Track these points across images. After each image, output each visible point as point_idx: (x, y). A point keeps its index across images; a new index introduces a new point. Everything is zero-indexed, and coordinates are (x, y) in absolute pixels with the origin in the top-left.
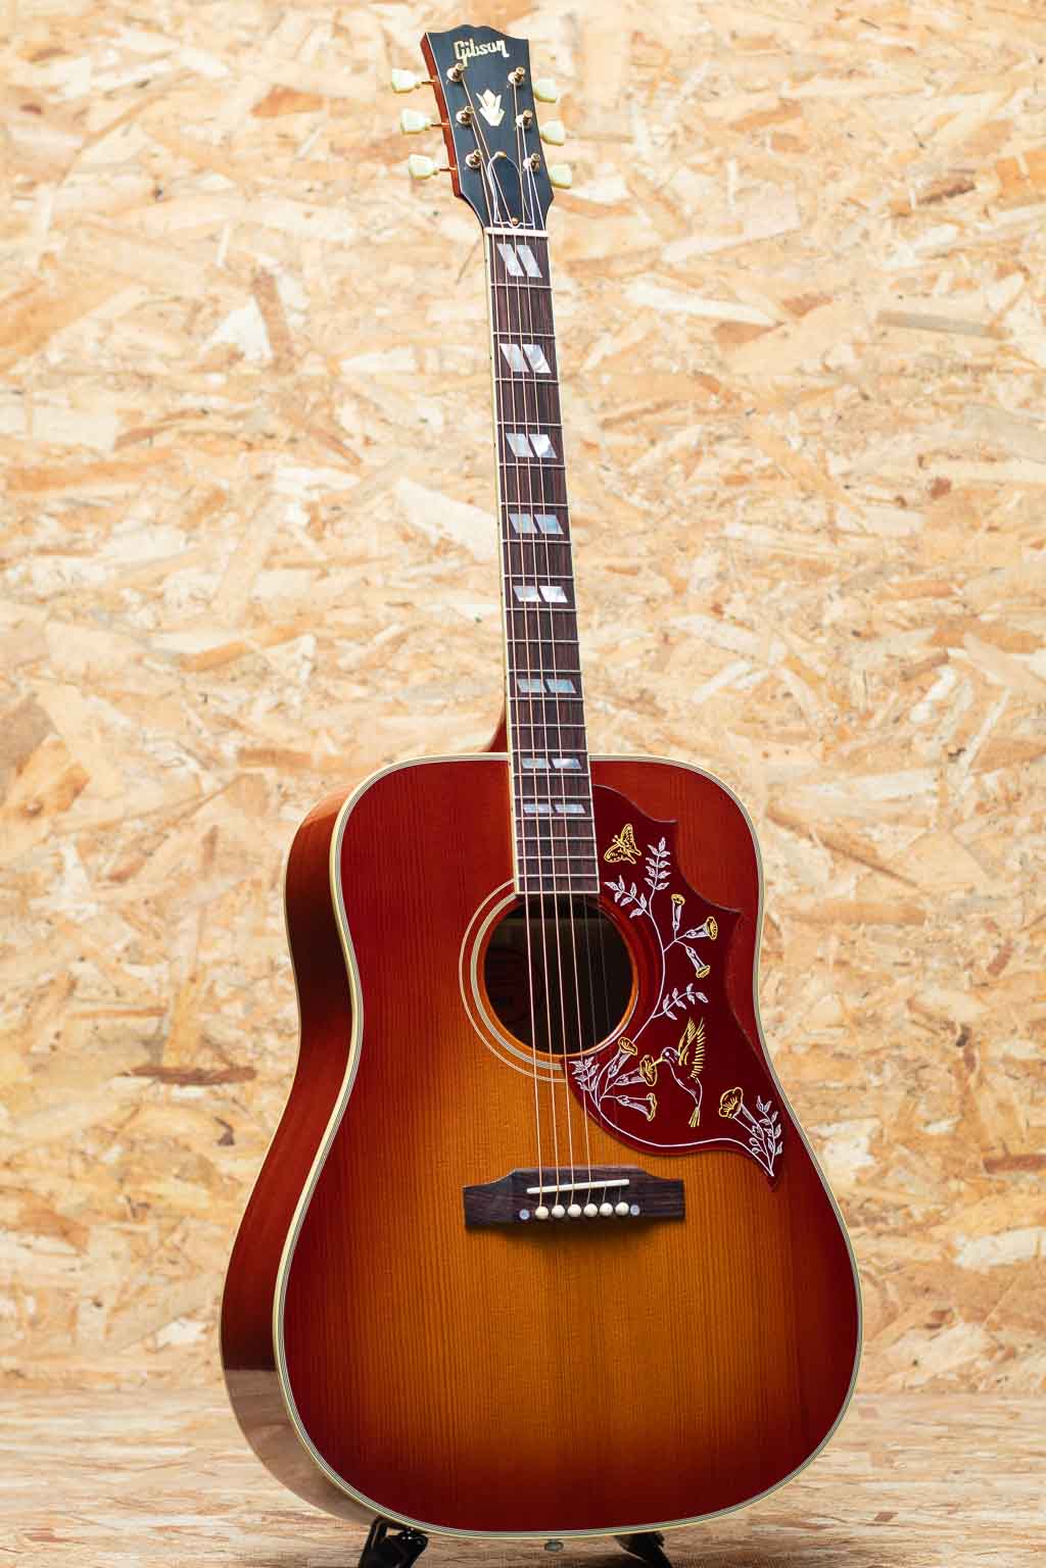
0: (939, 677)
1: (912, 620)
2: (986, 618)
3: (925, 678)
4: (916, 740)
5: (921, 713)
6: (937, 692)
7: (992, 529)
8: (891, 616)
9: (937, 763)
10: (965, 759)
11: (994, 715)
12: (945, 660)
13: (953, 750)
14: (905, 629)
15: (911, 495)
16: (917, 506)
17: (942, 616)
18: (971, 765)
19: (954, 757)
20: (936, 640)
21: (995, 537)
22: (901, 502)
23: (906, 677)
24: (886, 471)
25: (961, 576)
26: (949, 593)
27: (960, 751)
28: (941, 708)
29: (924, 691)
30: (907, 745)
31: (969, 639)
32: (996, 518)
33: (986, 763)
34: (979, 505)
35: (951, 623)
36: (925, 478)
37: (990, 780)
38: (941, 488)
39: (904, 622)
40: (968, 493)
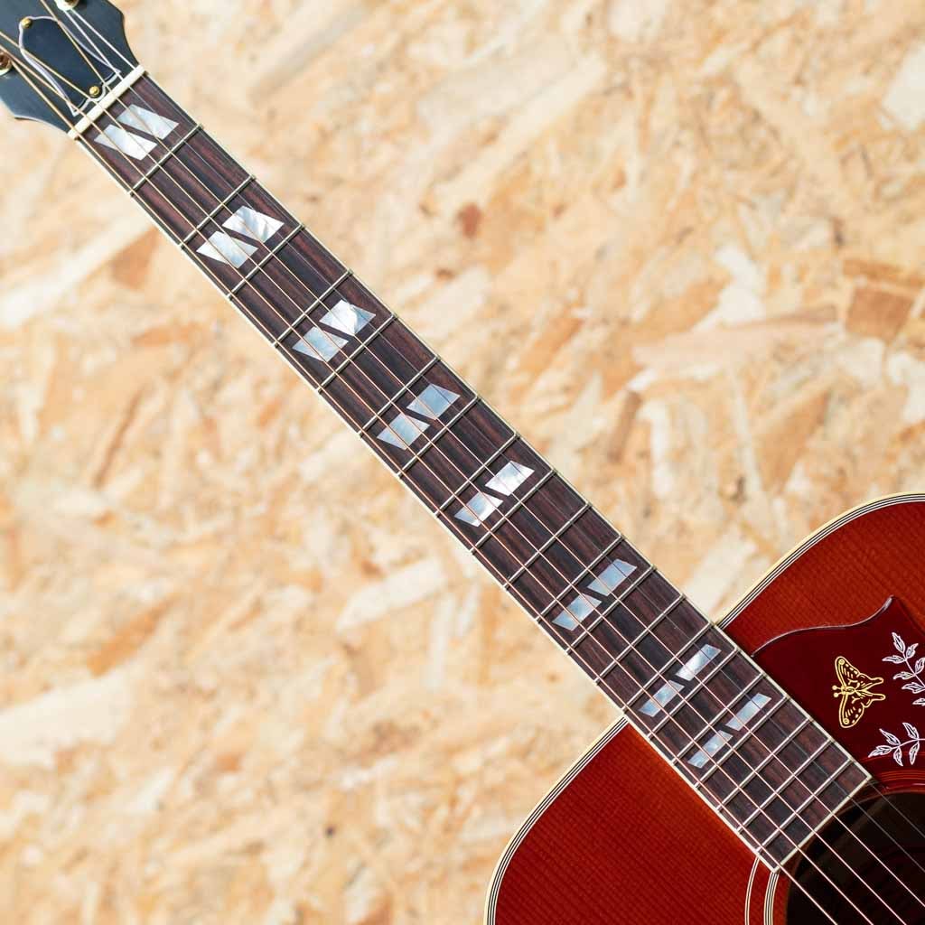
0: (648, 427)
1: (567, 390)
2: (638, 313)
3: (635, 441)
4: (687, 517)
5: (663, 481)
6: (660, 443)
7: (559, 211)
8: (542, 406)
9: (728, 519)
10: (753, 486)
11: (739, 409)
12: (635, 401)
13: (731, 489)
14: (568, 406)
15: (449, 258)
16: (466, 264)
17: (591, 357)
18: (765, 487)
19: (739, 497)
20: (610, 388)
21: (568, 220)
22: (445, 274)
23: (616, 456)
24: (402, 256)
25: (572, 294)
26: (576, 326)
27: (741, 483)
28: (679, 456)
29: (645, 455)
30: (682, 529)
31: (641, 354)
32: (551, 197)
33: (778, 474)
34: (522, 200)
35: (609, 355)
36: (444, 225)
37: (799, 484)
38: (470, 220)
39: (560, 400)
40: (502, 198)
